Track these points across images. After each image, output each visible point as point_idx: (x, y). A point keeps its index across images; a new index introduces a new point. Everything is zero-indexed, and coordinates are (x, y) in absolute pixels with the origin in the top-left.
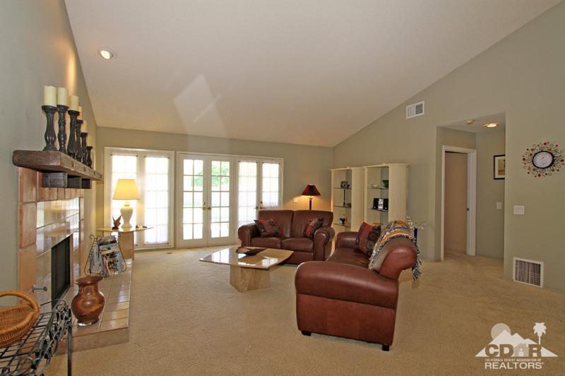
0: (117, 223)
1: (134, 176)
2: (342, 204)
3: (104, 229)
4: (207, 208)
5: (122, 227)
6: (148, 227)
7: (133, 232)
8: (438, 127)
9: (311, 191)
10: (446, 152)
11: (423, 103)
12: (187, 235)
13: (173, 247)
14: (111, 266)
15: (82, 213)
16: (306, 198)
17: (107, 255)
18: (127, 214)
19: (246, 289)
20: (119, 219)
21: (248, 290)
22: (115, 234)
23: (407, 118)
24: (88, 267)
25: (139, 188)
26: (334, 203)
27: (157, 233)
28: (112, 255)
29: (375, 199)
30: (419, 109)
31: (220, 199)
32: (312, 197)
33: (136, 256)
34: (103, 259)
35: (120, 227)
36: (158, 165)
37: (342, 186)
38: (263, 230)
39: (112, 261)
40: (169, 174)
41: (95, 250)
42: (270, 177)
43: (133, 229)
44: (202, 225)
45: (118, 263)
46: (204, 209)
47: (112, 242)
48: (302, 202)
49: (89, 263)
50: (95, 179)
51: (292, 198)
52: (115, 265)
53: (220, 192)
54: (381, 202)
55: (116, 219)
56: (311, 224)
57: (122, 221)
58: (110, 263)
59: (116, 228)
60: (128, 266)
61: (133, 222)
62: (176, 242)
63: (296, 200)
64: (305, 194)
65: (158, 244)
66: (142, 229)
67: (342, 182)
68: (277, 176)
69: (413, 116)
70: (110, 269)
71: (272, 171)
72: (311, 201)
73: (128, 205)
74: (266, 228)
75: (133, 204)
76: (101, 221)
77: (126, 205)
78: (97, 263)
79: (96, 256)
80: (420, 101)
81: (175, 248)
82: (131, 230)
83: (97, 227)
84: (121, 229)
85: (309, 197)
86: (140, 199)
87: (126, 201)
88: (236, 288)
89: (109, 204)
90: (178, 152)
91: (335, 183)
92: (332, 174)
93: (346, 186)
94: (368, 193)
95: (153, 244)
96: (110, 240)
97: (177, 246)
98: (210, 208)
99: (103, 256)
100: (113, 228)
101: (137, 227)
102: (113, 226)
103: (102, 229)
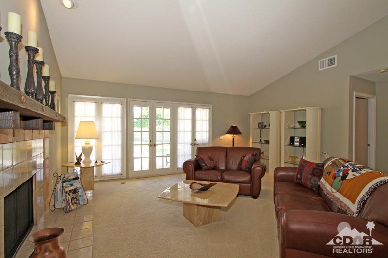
0: (79, 159)
1: (93, 119)
2: (259, 141)
3: (69, 165)
4: (153, 145)
5: (83, 162)
6: (106, 162)
7: (93, 167)
8: (350, 76)
9: (234, 130)
10: (356, 98)
11: (336, 56)
12: (137, 167)
13: (125, 177)
14: (73, 202)
15: (47, 152)
16: (230, 137)
17: (70, 191)
18: (87, 151)
19: (201, 223)
20: (81, 155)
21: (203, 224)
22: (78, 169)
23: (320, 70)
24: (52, 203)
25: (97, 129)
26: (252, 140)
27: (112, 166)
28: (75, 191)
29: (291, 137)
30: (332, 62)
31: (163, 137)
32: (235, 135)
33: (96, 186)
34: (66, 195)
35: (81, 162)
36: (113, 110)
37: (259, 126)
38: (204, 164)
39: (74, 196)
40: (122, 118)
41: (59, 186)
42: (202, 120)
43: (93, 164)
44: (148, 159)
45: (80, 198)
46: (150, 145)
47: (75, 179)
48: (227, 139)
49: (53, 199)
50: (59, 121)
51: (219, 136)
52: (78, 200)
53: (163, 131)
54: (297, 140)
55: (78, 156)
56: (245, 159)
57: (83, 157)
58: (73, 198)
59: (78, 163)
60: (88, 198)
61: (93, 158)
62: (128, 174)
63: (222, 137)
64: (228, 133)
65: (114, 175)
66: (100, 163)
67: (259, 124)
68: (208, 118)
69: (325, 68)
70: (72, 204)
71: (203, 115)
72: (233, 139)
73: (89, 144)
74: (206, 162)
75: (93, 143)
76: (65, 158)
77: (86, 144)
78: (60, 199)
79: (59, 193)
80: (334, 55)
81: (127, 178)
82: (91, 165)
83: (62, 162)
84: (82, 164)
85: (232, 135)
86: (98, 138)
87: (86, 140)
88: (191, 221)
89: (73, 142)
90: (129, 99)
91: (253, 124)
92: (251, 117)
93: (262, 127)
94: (285, 132)
95: (109, 176)
96: (72, 177)
97: (129, 176)
98: (155, 145)
99: (67, 192)
100: (76, 164)
101: (96, 162)
102: (76, 161)
103: (66, 164)
